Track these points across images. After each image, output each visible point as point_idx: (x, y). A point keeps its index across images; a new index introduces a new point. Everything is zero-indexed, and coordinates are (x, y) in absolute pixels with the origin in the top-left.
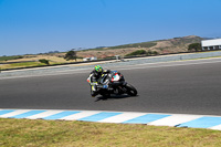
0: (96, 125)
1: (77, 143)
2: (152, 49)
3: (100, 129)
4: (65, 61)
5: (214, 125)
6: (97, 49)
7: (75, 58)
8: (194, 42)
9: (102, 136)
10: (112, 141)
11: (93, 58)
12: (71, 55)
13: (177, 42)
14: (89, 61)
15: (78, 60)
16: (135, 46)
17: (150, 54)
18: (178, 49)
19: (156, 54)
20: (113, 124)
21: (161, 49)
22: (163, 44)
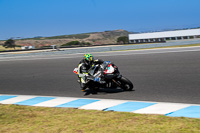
0: (31, 109)
1: (13, 126)
2: (85, 40)
3: (35, 112)
4: (4, 49)
5: (137, 109)
6: (35, 38)
7: (14, 46)
8: (122, 35)
9: (36, 119)
10: (45, 124)
11: (30, 47)
12: (10, 43)
13: (108, 35)
14: (27, 49)
15: (17, 48)
16: (70, 37)
17: (83, 45)
18: (109, 41)
19: (89, 45)
20: (48, 108)
21: (94, 41)
22: (96, 36)
